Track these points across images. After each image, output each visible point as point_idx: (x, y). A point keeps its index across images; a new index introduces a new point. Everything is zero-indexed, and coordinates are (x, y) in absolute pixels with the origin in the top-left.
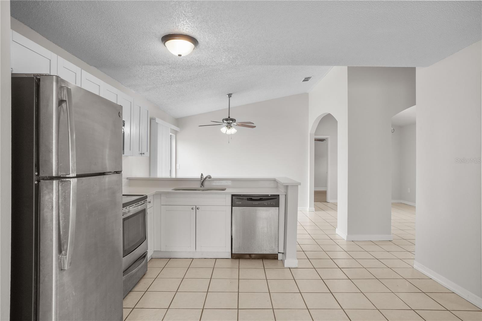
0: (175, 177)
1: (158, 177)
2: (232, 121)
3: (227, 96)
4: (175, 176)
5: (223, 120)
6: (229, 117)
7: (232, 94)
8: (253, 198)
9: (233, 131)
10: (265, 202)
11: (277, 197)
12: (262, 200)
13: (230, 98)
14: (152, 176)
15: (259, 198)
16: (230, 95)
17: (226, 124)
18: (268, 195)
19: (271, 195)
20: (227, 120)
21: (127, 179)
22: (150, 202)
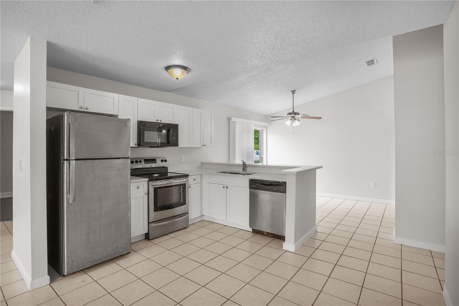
0: (266, 165)
1: (236, 163)
2: (294, 115)
3: (291, 92)
4: (266, 163)
5: (288, 114)
6: (293, 111)
7: (295, 91)
8: (264, 183)
9: (296, 123)
10: (274, 188)
11: (284, 183)
12: (272, 185)
13: (294, 94)
14: (231, 162)
15: (269, 183)
16: (293, 92)
17: (290, 118)
18: (279, 182)
19: (281, 182)
20: (290, 114)
21: (201, 163)
22: (195, 180)
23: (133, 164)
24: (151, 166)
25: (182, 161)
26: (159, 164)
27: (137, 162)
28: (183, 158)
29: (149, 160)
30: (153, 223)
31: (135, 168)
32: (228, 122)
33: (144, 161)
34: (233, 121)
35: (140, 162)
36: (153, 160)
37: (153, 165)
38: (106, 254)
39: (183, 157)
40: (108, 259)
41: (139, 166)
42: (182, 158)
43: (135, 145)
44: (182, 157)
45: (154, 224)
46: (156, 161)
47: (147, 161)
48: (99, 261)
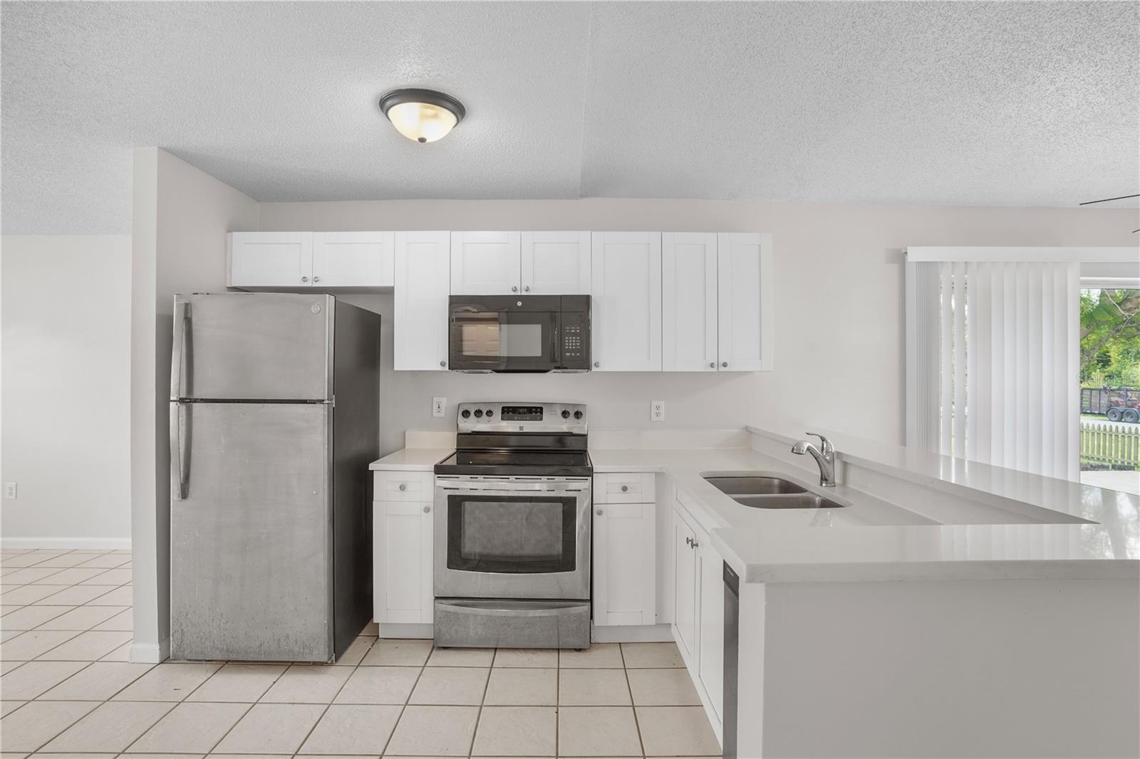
21: (746, 428)
22: (625, 489)
23: (466, 419)
24: (521, 428)
25: (654, 418)
26: (551, 424)
27: (478, 413)
28: (662, 411)
29: (521, 410)
30: (443, 601)
31: (469, 432)
32: (895, 268)
33: (503, 413)
34: (920, 263)
35: (489, 413)
36: (534, 411)
37: (530, 426)
38: (258, 644)
39: (662, 404)
40: (263, 658)
41: (483, 425)
42: (658, 408)
43: (443, 364)
44: (655, 403)
45: (444, 606)
46: (541, 413)
47: (511, 411)
48: (240, 656)
